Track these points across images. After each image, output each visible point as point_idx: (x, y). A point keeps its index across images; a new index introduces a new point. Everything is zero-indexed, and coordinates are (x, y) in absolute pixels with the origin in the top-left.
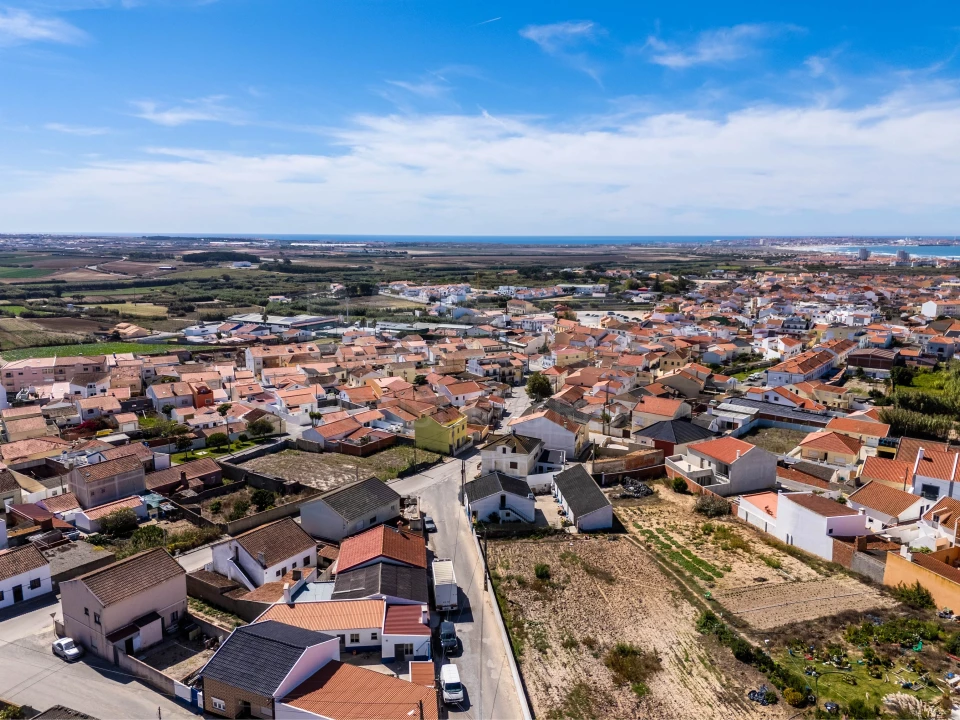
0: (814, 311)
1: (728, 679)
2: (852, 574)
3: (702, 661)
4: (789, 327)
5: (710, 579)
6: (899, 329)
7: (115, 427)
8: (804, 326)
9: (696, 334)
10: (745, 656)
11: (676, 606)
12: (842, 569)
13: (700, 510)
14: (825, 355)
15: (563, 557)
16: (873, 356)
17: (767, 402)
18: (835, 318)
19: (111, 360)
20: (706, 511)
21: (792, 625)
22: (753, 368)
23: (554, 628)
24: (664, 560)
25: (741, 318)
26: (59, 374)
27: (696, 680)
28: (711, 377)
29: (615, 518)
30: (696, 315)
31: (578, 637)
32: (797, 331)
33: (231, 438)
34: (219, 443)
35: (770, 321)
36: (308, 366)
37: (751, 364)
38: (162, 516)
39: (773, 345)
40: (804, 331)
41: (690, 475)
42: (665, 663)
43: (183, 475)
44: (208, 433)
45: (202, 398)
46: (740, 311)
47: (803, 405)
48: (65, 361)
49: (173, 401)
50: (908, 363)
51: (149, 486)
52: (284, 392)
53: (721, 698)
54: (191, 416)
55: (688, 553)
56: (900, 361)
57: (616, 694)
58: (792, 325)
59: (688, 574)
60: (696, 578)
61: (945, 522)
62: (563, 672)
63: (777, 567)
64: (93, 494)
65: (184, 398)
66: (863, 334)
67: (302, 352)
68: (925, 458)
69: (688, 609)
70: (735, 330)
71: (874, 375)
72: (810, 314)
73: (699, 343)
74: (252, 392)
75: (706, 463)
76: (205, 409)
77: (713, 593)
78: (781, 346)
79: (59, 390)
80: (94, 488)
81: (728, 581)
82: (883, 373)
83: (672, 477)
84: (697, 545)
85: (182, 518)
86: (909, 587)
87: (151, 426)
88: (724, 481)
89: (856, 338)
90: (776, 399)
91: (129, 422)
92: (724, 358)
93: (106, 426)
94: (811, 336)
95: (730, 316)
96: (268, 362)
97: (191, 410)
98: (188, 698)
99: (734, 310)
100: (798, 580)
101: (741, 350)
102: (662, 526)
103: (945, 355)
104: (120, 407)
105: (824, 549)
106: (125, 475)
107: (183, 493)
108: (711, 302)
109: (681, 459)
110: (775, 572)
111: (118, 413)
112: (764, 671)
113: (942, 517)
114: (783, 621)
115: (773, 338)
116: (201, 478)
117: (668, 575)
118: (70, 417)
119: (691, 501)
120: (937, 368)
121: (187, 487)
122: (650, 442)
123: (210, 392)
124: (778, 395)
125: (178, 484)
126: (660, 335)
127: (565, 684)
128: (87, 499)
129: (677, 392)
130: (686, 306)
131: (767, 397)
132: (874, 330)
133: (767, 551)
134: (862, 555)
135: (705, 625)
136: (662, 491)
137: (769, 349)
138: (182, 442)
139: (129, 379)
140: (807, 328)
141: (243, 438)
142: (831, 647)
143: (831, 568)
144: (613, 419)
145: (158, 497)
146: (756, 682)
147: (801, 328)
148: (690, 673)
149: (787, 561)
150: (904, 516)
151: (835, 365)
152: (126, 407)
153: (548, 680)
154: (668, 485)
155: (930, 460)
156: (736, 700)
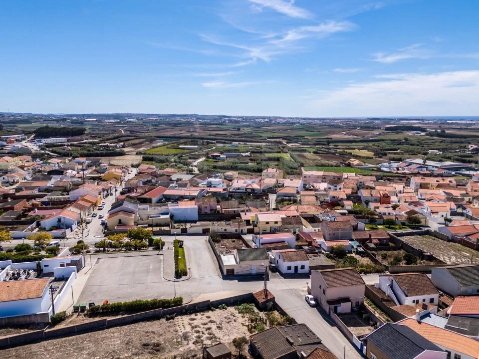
7: (343, 206)
19: (345, 175)
26: (324, 179)
33: (397, 222)
34: (390, 224)
36: (447, 191)
38: (358, 253)
43: (370, 236)
44: (385, 218)
45: (385, 200)
48: (327, 174)
49: (370, 199)
51: (354, 237)
52: (430, 203)
54: (378, 208)
64: (330, 234)
65: (375, 198)
67: (445, 182)
74: (412, 200)
76: (385, 205)
79: (323, 186)
80: (331, 232)
85: (367, 256)
87: (358, 209)
91: (349, 205)
93: (339, 205)
96: (423, 185)
97: (378, 204)
98: (359, 347)
104: (346, 197)
106: (343, 229)
107: (369, 244)
111: (345, 200)
116: (379, 239)
118: (325, 198)
121: (371, 242)
123: (389, 197)
125: (367, 240)
128: (327, 237)
138: (372, 219)
139: (351, 185)
141: (403, 224)
145: (358, 244)
152: (349, 198)
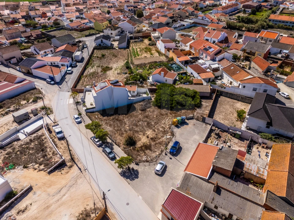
1: (122, 71)
2: (165, 56)
3: (120, 69)
5: (136, 57)
7: (20, 23)
11: (124, 61)
13: (149, 44)
14: (235, 5)
15: (110, 53)
17: (203, 20)
19: (21, 3)
21: (142, 63)
23: (98, 64)
24: (130, 54)
26: (7, 7)
27: (116, 71)
29: (129, 46)
31: (101, 66)
33: (48, 27)
34: (45, 27)
36: (77, 7)
38: (26, 43)
41: (154, 37)
42: (113, 69)
43: (31, 34)
44: (42, 24)
45: (44, 15)
47: (212, 20)
48: (8, 3)
49: (36, 16)
50: (262, 8)
51: (23, 36)
52: (67, 14)
53: (118, 74)
54: (40, 20)
55: (137, 52)
57: (100, 73)
59: (133, 56)
63: (152, 54)
65: (39, 15)
67: (77, 2)
71: (248, 11)
74: (59, 14)
75: (159, 34)
76: (43, 18)
77: (134, 59)
79: (6, 12)
80: (9, 35)
81: (139, 57)
82: (250, 10)
84: (141, 51)
85: (30, 43)
86: (171, 57)
87: (28, 23)
88: (161, 38)
90: (205, 18)
91: (23, 21)
92: (207, 5)
93: (17, 22)
96: (67, 5)
97: (40, 18)
100: (153, 57)
101: (215, 3)
102: (138, 47)
103: (277, 5)
104: (21, 17)
105: (164, 51)
106: (15, 33)
107: (31, 38)
110: (150, 55)
111: (21, 19)
112: (129, 70)
116: (36, 35)
117: (128, 56)
118: (9, 20)
120: (270, 9)
121: (32, 37)
123: (46, 13)
125: (30, 36)
128: (8, 38)
129: (179, 16)
131: (203, 18)
135: (126, 63)
136: (146, 41)
137: (224, 3)
138: (35, 27)
139: (25, 9)
141: (52, 26)
143: (162, 55)
145: (25, 39)
146: (126, 71)
149: (155, 54)
151: (239, 8)
152: (23, 17)
155: (209, 33)
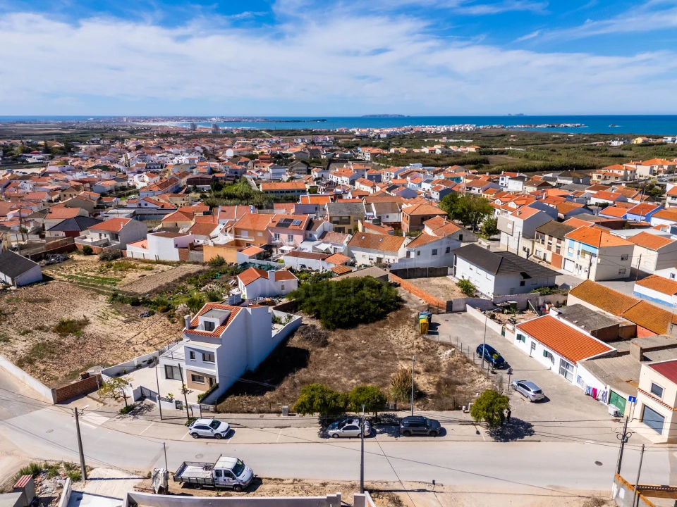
0: (165, 158)
1: (128, 315)
2: (189, 263)
3: (113, 313)
4: (150, 168)
5: (113, 283)
6: (215, 164)
8: (160, 166)
9: (85, 177)
10: (136, 303)
11: (95, 299)
12: (184, 262)
13: (103, 259)
14: (173, 180)
15: (8, 301)
16: (201, 178)
17: (141, 208)
18: (178, 161)
20: (107, 258)
21: (161, 287)
22: (130, 194)
23: (12, 330)
24: (83, 284)
25: (117, 166)
27: (112, 320)
28: (100, 199)
29: (44, 276)
30: (83, 166)
31: (31, 329)
32: (155, 170)
35: (137, 165)
37: (128, 191)
39: (141, 179)
40: (160, 170)
41: (94, 243)
42: (92, 320)
46: (117, 162)
47: (163, 206)
50: (220, 181)
53: (125, 322)
55: (99, 278)
56: (216, 179)
57: (63, 340)
58: (152, 167)
59: (99, 285)
60: (105, 285)
61: (230, 232)
62: (24, 344)
63: (151, 269)
66: (195, 168)
68: (222, 211)
69: (101, 297)
70: (114, 173)
71: (203, 189)
72: (163, 160)
73: (89, 182)
75: (103, 235)
77: (116, 288)
78: (147, 179)
81: (125, 281)
82: (207, 187)
83: (81, 248)
84: (103, 273)
86: (215, 258)
88: (115, 243)
89: (191, 170)
90: (146, 205)
92: (109, 189)
94: (165, 172)
95: (109, 165)
99: (112, 162)
100: (163, 271)
101: (120, 184)
102: (79, 271)
103: (238, 175)
105: (174, 255)
108: (93, 158)
109: (86, 238)
110: (150, 271)
112: (147, 306)
113: (228, 230)
114: (156, 286)
115: (140, 175)
117: (87, 288)
119: (96, 257)
120: (235, 182)
122: (62, 234)
124: (146, 202)
126: (56, 181)
127: (27, 347)
130: (73, 161)
131: (140, 205)
132: (201, 166)
133: (145, 265)
134: (192, 252)
135: (113, 300)
136: (76, 257)
137: (140, 181)
140: (162, 168)
142: (179, 288)
143: (179, 263)
144: (29, 231)
146: (143, 310)
147: (158, 168)
148: (107, 319)
149: (156, 266)
150: (212, 234)
151: (180, 186)
153: (14, 350)
154: (79, 253)
155: (225, 211)
156: (133, 320)
